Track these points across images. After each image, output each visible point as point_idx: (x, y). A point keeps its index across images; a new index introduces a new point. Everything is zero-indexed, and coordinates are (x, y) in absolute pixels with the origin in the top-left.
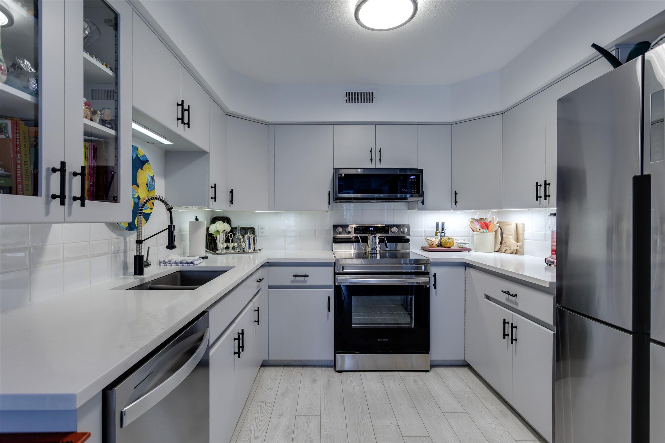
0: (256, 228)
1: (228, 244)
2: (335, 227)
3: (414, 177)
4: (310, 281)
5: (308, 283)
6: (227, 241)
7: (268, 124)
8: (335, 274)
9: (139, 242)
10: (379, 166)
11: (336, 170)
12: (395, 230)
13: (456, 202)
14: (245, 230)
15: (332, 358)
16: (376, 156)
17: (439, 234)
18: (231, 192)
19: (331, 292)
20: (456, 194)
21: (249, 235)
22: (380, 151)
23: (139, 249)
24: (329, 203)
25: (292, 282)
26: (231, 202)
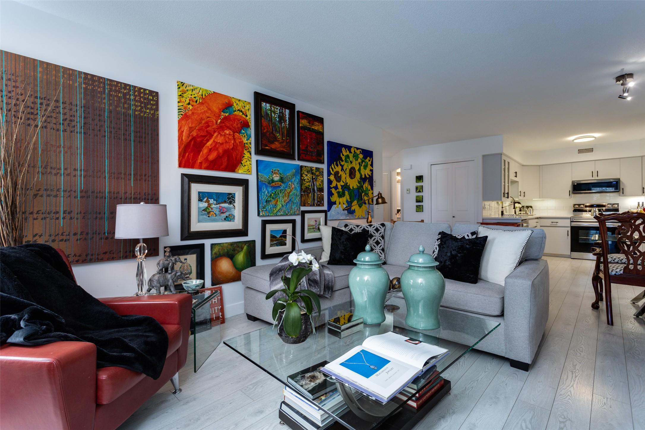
0: (533, 206)
1: (521, 212)
2: (575, 205)
3: (615, 183)
4: (558, 225)
5: (558, 226)
6: (520, 210)
7: (539, 166)
8: (571, 222)
9: (502, 208)
10: (597, 178)
11: (573, 182)
12: (610, 206)
13: (643, 192)
14: (528, 207)
15: (570, 254)
16: (595, 174)
17: (639, 208)
18: (524, 193)
19: (569, 229)
20: (643, 188)
21: (530, 208)
22: (597, 172)
23: (502, 209)
24: (570, 195)
25: (551, 224)
26: (524, 196)
